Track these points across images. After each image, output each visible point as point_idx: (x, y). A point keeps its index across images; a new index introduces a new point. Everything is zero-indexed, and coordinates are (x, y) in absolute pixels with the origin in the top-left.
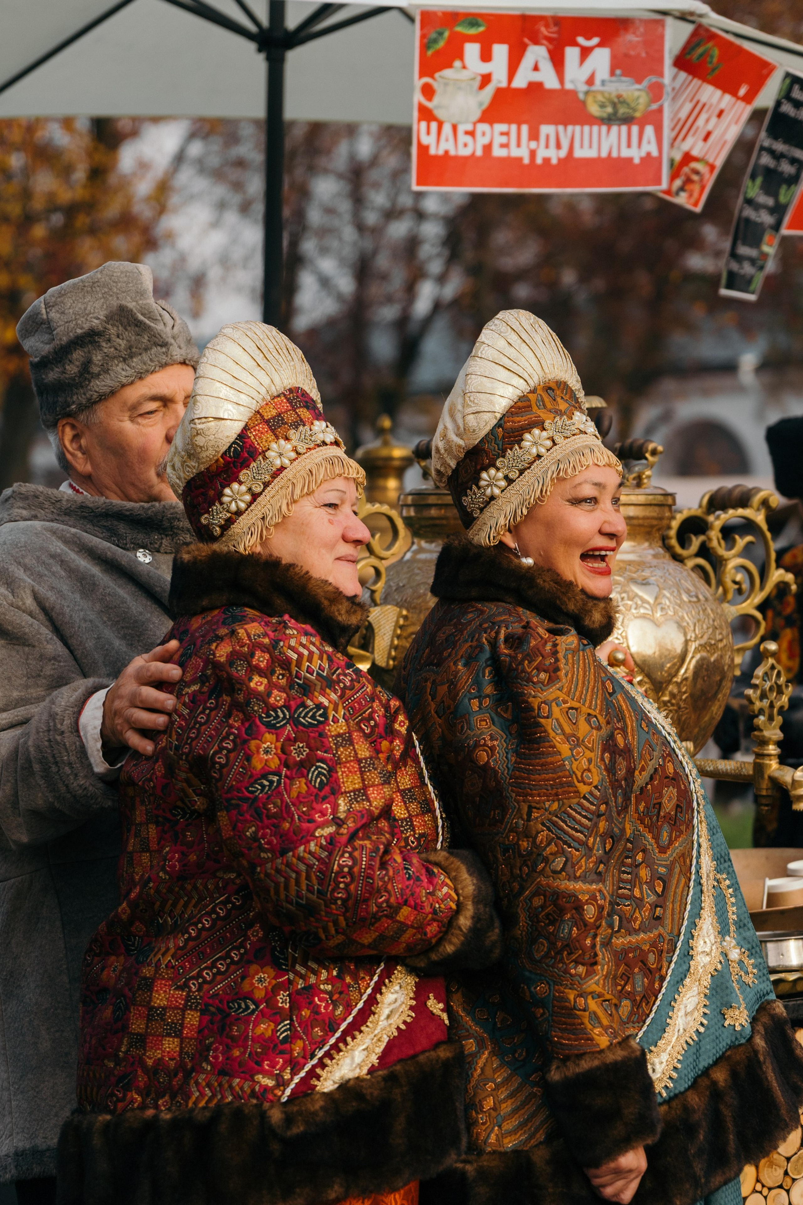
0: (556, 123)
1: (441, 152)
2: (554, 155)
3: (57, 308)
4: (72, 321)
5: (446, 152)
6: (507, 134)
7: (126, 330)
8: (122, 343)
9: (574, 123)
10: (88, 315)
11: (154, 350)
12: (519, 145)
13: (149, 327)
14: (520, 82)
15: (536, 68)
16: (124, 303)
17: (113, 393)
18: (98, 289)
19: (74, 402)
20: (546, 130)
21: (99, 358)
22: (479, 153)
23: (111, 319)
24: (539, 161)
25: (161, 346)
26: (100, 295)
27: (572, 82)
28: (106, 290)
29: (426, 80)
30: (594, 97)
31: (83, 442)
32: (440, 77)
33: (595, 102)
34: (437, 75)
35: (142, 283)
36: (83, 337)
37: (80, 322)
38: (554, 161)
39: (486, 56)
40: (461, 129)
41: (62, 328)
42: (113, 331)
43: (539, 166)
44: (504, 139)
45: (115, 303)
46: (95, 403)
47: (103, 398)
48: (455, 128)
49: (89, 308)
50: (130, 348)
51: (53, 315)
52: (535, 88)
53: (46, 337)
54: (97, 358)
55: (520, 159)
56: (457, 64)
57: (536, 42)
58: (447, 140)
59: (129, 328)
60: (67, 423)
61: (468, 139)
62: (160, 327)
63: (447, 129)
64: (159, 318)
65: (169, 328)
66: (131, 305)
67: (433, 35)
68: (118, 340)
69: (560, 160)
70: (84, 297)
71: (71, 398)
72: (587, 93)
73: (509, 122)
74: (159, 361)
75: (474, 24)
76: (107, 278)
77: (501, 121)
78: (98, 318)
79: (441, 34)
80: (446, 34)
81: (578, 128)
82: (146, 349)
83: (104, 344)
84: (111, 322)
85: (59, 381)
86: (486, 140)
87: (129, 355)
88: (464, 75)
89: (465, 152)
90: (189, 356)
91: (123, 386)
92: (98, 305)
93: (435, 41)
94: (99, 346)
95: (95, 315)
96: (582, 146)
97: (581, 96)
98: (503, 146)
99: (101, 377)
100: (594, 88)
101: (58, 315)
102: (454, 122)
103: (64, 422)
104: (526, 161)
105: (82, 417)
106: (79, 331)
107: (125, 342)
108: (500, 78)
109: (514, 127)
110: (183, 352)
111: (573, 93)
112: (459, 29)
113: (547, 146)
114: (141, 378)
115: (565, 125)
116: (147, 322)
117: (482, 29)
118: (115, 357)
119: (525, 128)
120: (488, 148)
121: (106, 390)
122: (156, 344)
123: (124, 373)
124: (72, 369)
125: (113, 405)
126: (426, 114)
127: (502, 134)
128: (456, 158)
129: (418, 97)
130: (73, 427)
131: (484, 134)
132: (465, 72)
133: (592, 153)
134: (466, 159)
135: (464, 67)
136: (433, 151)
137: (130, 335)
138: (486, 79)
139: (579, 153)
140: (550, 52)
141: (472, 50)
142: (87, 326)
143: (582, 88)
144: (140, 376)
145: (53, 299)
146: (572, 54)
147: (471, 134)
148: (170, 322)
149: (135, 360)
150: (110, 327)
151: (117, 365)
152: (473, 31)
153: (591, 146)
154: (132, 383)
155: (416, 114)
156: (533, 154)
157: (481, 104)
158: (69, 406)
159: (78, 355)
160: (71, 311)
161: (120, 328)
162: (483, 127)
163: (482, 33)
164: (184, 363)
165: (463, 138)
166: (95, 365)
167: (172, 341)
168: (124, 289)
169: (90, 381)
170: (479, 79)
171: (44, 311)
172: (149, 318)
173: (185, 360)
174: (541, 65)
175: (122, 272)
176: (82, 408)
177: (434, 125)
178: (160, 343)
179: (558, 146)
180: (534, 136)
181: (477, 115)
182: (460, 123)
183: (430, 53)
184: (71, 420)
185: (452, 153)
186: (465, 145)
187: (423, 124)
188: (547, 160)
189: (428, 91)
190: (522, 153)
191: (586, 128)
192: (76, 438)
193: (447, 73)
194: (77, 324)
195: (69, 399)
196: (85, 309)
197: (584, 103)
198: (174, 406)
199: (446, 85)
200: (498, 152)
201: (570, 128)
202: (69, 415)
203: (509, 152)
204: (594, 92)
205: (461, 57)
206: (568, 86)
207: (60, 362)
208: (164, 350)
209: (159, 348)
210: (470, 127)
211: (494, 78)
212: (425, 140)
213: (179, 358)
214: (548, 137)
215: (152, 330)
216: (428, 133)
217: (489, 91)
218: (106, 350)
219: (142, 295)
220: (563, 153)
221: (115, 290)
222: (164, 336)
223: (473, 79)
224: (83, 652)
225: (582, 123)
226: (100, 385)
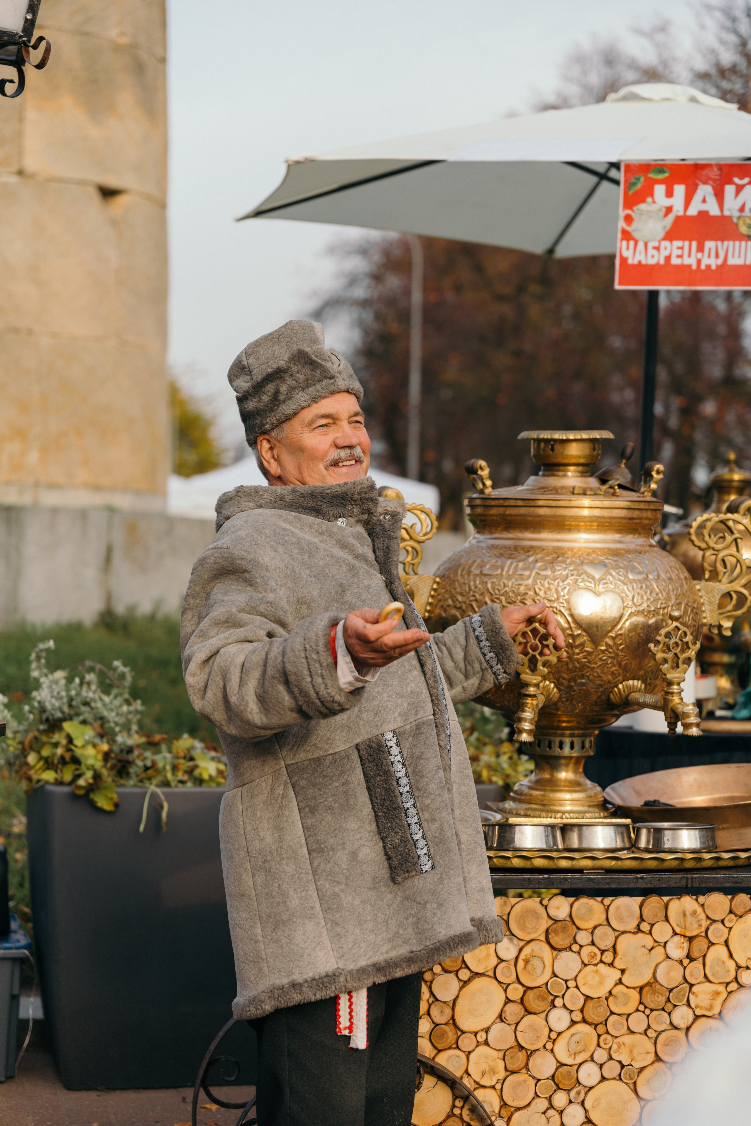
0: (716, 239)
1: (636, 262)
2: (714, 263)
3: (254, 355)
4: (264, 364)
5: (640, 262)
6: (682, 248)
7: (304, 367)
8: (301, 377)
9: (729, 239)
10: (276, 358)
11: (325, 382)
12: (689, 256)
13: (321, 365)
14: (692, 211)
15: (704, 201)
16: (301, 348)
17: (295, 414)
18: (283, 339)
19: (267, 423)
20: (709, 245)
21: (285, 389)
22: (662, 262)
23: (292, 360)
24: (703, 267)
25: (330, 378)
26: (284, 344)
27: (729, 210)
28: (289, 340)
29: (628, 212)
30: (744, 220)
31: (275, 452)
32: (638, 210)
33: (745, 224)
34: (635, 208)
35: (315, 334)
36: (272, 374)
37: (270, 364)
38: (714, 267)
39: (669, 194)
40: (650, 245)
41: (257, 370)
42: (295, 369)
43: (703, 271)
44: (679, 252)
45: (294, 348)
46: (283, 422)
47: (288, 418)
48: (646, 245)
49: (276, 353)
50: (307, 380)
51: (251, 360)
52: (703, 214)
53: (249, 377)
54: (283, 389)
55: (690, 266)
56: (649, 200)
57: (705, 183)
58: (640, 253)
59: (306, 366)
60: (264, 439)
61: (655, 252)
62: (328, 365)
63: (641, 245)
64: (328, 359)
65: (335, 367)
66: (308, 349)
67: (633, 180)
68: (298, 375)
69: (717, 266)
70: (273, 346)
71: (266, 420)
72: (739, 218)
73: (684, 239)
74: (328, 389)
75: (661, 172)
76: (289, 331)
77: (678, 239)
78: (283, 360)
79: (638, 179)
80: (642, 179)
81: (731, 243)
82: (319, 381)
83: (288, 378)
84: (293, 362)
85: (257, 408)
86: (667, 253)
87: (306, 385)
88: (654, 207)
89: (652, 261)
90: (351, 386)
91: (303, 408)
92: (282, 351)
93: (635, 184)
94: (284, 380)
95: (281, 358)
96: (733, 256)
97: (735, 220)
98: (679, 256)
99: (287, 403)
100: (744, 214)
101: (255, 361)
102: (646, 240)
103: (262, 438)
104: (694, 267)
105: (274, 434)
106: (270, 370)
107: (303, 376)
108: (679, 209)
109: (687, 243)
110: (346, 383)
111: (730, 218)
112: (651, 175)
113: (709, 256)
114: (315, 402)
115: (722, 240)
116: (319, 361)
117: (667, 175)
118: (296, 388)
119: (694, 244)
120: (668, 258)
121: (290, 412)
122: (326, 377)
123: (303, 399)
124: (266, 398)
125: (296, 424)
126: (627, 236)
127: (679, 248)
128: (647, 266)
129: (622, 224)
130: (269, 441)
131: (666, 248)
132: (654, 206)
133: (740, 262)
134: (652, 266)
135: (654, 202)
136: (630, 261)
137: (307, 371)
138: (669, 210)
139: (731, 261)
140: (714, 189)
141: (660, 190)
142: (275, 366)
143: (736, 214)
144: (315, 400)
145: (251, 349)
146: (729, 190)
147: (657, 248)
148: (337, 362)
149: (310, 389)
150: (292, 365)
151: (298, 394)
152: (660, 177)
153: (739, 256)
154: (309, 406)
155: (619, 235)
156: (699, 262)
157: (664, 227)
158: (264, 426)
159: (270, 388)
160: (264, 356)
161: (300, 366)
162: (666, 244)
163: (667, 178)
164: (348, 391)
165: (651, 252)
166: (282, 394)
167: (338, 375)
168: (301, 339)
169: (278, 406)
170: (664, 210)
171: (245, 359)
172: (320, 359)
173: (348, 389)
174: (707, 199)
175: (300, 326)
176: (274, 427)
177: (632, 243)
178: (329, 376)
179: (717, 256)
180: (700, 249)
181: (662, 234)
182: (649, 241)
183: (631, 192)
184: (267, 437)
185: (644, 262)
186: (653, 256)
187: (624, 243)
188: (708, 267)
189: (629, 219)
190: (691, 261)
191: (737, 243)
192: (271, 449)
193: (642, 206)
194: (268, 366)
195: (264, 422)
196: (274, 354)
197: (737, 225)
198: (341, 423)
199: (641, 215)
200: (675, 261)
201: (726, 243)
202: (265, 433)
203: (682, 261)
204: (744, 217)
205: (652, 195)
206: (726, 213)
207: (257, 394)
208: (332, 381)
209: (328, 380)
210: (656, 244)
211: (675, 209)
212: (626, 254)
213: (344, 388)
214: (710, 249)
215: (323, 367)
216: (628, 248)
217: (671, 217)
218: (289, 383)
219: (315, 342)
220: (720, 261)
221: (295, 339)
222: (332, 371)
223: (660, 210)
224: (311, 598)
225: (734, 239)
226: (287, 408)
